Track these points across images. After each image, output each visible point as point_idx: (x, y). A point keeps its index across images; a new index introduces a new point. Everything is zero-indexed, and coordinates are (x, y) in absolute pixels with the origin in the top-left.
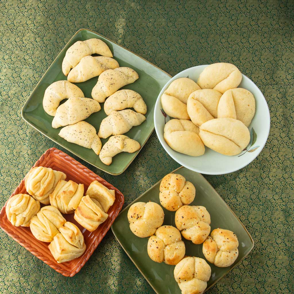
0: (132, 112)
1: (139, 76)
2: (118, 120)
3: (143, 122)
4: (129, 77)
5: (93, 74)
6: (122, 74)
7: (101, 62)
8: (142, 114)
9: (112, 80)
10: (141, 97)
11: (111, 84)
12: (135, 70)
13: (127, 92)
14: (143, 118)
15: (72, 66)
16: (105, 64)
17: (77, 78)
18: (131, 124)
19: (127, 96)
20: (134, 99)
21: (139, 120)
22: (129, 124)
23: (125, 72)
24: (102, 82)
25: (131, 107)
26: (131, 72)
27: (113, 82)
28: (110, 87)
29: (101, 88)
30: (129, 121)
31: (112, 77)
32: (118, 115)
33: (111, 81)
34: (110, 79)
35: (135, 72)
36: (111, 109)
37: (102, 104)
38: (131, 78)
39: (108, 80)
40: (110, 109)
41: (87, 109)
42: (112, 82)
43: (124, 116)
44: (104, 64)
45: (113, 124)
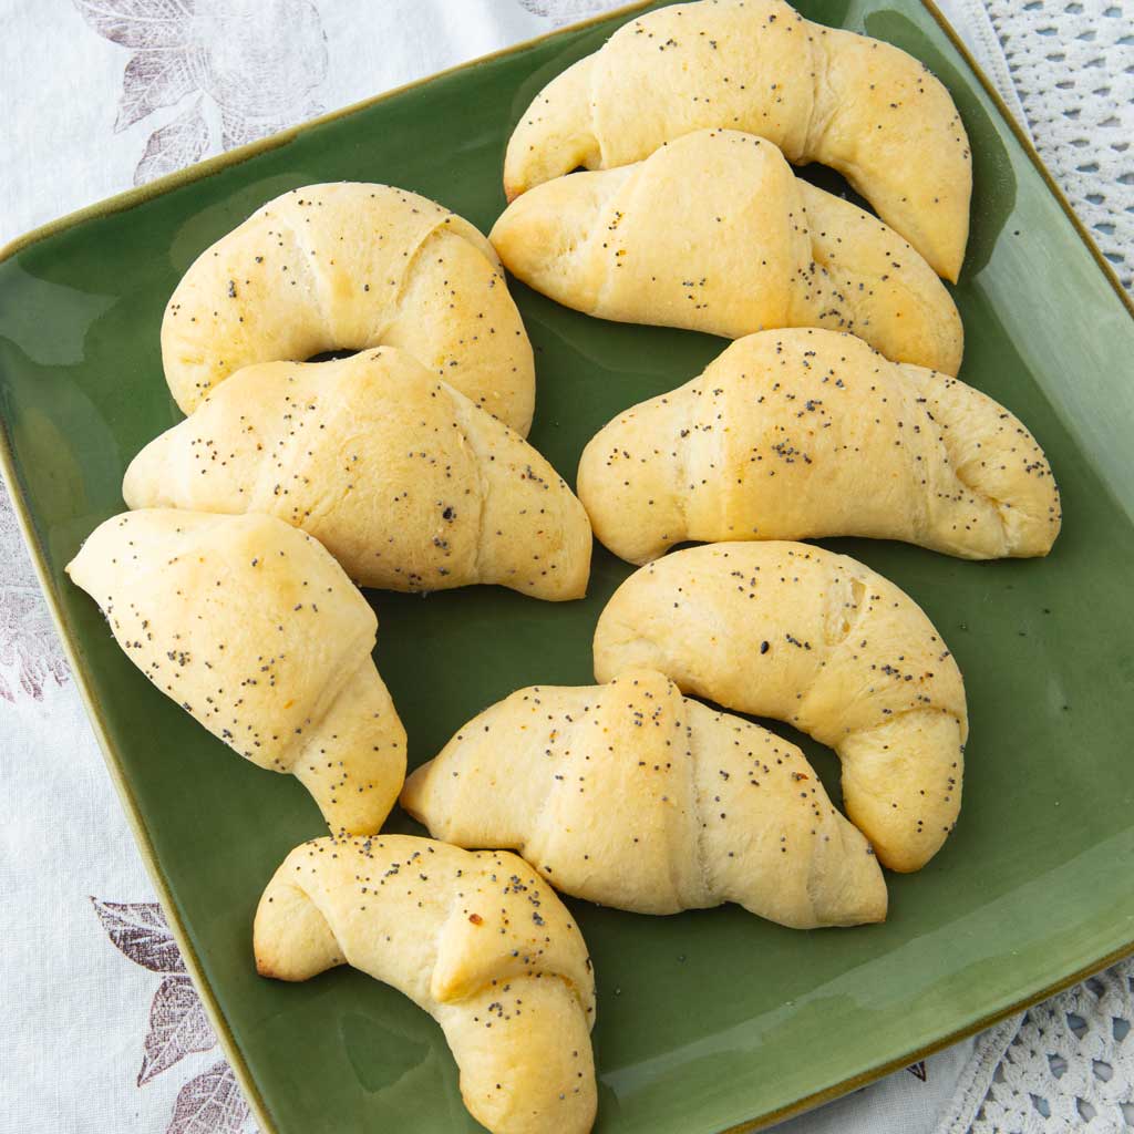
0: (799, 777)
1: (1063, 544)
2: (628, 764)
3: (837, 921)
4: (973, 488)
5: (697, 291)
6: (924, 422)
7: (828, 243)
8: (875, 850)
9: (812, 420)
10: (964, 710)
11: (780, 450)
12: (1055, 472)
13: (869, 593)
14: (866, 893)
15: (597, 151)
16: (849, 276)
17: (561, 253)
18: (722, 867)
19: (846, 628)
20: (887, 679)
21: (813, 880)
22: (702, 858)
23: (959, 432)
24: (717, 392)
25: (822, 733)
26: (1015, 464)
27: (804, 438)
28: (762, 467)
29: (684, 434)
30: (719, 837)
31: (826, 394)
32: (666, 721)
33: (794, 425)
34: (800, 405)
35: (1050, 481)
36: (651, 641)
37: (609, 568)
38: (984, 515)
39: (777, 400)
40: (641, 637)
41: (447, 514)
42: (800, 433)
43: (710, 764)
44: (841, 278)
45: (572, 767)
